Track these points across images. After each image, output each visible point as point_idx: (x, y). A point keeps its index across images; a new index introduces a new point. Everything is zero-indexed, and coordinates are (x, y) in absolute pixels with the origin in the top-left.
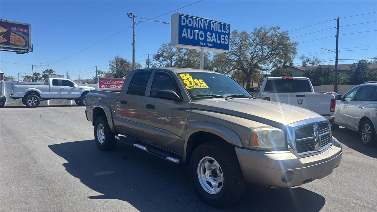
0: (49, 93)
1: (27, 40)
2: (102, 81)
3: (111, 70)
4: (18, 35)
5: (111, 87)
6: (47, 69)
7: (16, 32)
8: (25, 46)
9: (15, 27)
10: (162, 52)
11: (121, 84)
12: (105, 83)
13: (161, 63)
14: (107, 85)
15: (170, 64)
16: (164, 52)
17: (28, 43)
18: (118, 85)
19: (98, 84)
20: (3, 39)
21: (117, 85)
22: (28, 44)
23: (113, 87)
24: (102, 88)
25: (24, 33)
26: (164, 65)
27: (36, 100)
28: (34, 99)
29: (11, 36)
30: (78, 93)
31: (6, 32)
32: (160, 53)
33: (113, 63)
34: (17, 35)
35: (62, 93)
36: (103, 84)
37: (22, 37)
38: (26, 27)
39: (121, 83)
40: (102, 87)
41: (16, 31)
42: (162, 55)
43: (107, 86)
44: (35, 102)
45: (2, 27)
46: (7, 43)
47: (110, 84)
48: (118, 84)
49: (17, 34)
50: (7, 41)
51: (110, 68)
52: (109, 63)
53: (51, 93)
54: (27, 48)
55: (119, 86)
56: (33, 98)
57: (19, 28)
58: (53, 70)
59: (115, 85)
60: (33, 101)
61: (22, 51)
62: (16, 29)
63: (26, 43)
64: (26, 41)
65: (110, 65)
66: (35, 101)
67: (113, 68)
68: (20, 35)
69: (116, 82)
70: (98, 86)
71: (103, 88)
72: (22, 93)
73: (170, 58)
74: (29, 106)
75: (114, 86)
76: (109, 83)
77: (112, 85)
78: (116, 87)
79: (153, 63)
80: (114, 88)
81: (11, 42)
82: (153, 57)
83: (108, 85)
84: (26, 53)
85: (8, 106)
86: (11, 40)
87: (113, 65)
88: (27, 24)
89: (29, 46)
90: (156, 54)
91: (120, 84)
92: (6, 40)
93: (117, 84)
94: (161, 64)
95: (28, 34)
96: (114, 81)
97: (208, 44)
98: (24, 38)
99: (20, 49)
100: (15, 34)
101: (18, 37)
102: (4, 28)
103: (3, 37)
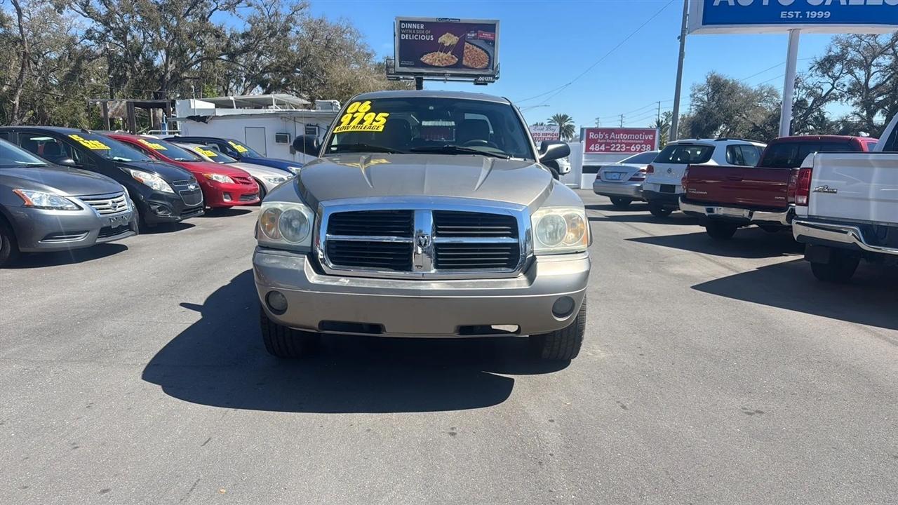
1: (492, 55)
2: (592, 135)
3: (693, 110)
4: (478, 47)
5: (612, 149)
6: (557, 115)
7: (473, 41)
8: (486, 68)
9: (472, 30)
10: (842, 50)
11: (640, 142)
12: (599, 141)
13: (834, 81)
14: (603, 145)
15: (863, 81)
16: (850, 49)
17: (492, 61)
18: (630, 145)
19: (584, 142)
20: (452, 58)
21: (627, 145)
22: (492, 64)
23: (617, 149)
24: (591, 151)
25: (487, 41)
26: (844, 85)
29: (465, 51)
31: (459, 42)
32: (836, 50)
33: (700, 90)
34: (475, 48)
36: (595, 141)
37: (483, 49)
38: (491, 27)
39: (639, 139)
40: (593, 149)
41: (474, 38)
42: (840, 58)
43: (603, 148)
45: (452, 34)
46: (458, 65)
47: (612, 141)
48: (632, 141)
49: (475, 45)
50: (458, 62)
51: (691, 105)
52: (691, 93)
54: (490, 72)
55: (633, 147)
57: (479, 31)
58: (567, 117)
59: (625, 143)
61: (481, 79)
62: (474, 35)
63: (489, 62)
64: (490, 58)
65: (691, 96)
67: (698, 104)
68: (480, 48)
69: (627, 136)
70: (582, 147)
71: (595, 151)
73: (866, 66)
75: (621, 148)
76: (608, 141)
77: (616, 144)
78: (626, 149)
79: (810, 82)
80: (621, 151)
81: (465, 63)
82: (810, 66)
83: (607, 144)
84: (490, 82)
86: (464, 58)
87: (700, 96)
88: (492, 21)
89: (495, 67)
90: (824, 54)
91: (637, 142)
92: (457, 59)
93: (629, 141)
94: (833, 85)
95: (493, 42)
96: (621, 135)
97: (814, 15)
98: (486, 52)
99: (478, 76)
100: (472, 44)
101: (476, 51)
102: (455, 36)
103: (452, 54)
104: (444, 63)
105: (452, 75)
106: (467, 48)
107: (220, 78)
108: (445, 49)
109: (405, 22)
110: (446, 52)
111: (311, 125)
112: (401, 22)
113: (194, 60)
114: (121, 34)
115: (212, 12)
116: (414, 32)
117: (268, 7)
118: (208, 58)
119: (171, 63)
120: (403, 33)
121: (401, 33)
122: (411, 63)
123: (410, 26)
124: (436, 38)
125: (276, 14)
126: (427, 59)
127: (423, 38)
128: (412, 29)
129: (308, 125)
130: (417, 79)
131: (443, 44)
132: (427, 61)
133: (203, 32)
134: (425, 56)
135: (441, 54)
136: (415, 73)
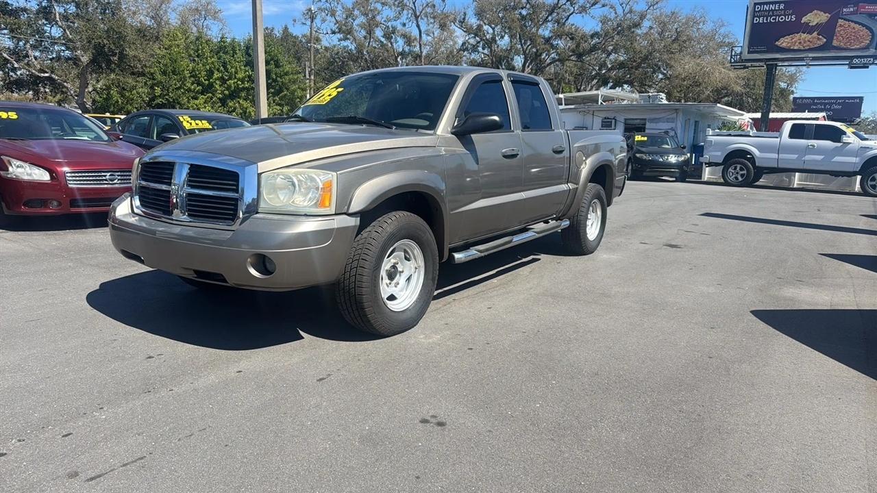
0: (775, 156)
4: (856, 23)
7: (854, 18)
8: (868, 46)
9: (849, 4)
20: (818, 39)
25: (871, 15)
27: (745, 172)
28: (741, 169)
29: (838, 29)
30: (853, 160)
31: (829, 20)
34: (852, 24)
35: (808, 157)
37: (863, 25)
41: (852, 13)
44: (742, 176)
46: (826, 47)
49: (852, 21)
50: (826, 42)
53: (780, 155)
56: (739, 166)
57: (860, 4)
60: (737, 173)
61: (856, 61)
62: (852, 9)
63: (871, 40)
64: (872, 35)
66: (741, 172)
68: (859, 23)
72: (719, 153)
74: (729, 183)
81: (835, 43)
85: (711, 180)
86: (835, 38)
92: (825, 40)
98: (868, 28)
99: (851, 58)
100: (849, 21)
101: (854, 28)
102: (825, 13)
103: (818, 34)
104: (807, 45)
105: (814, 59)
106: (841, 26)
107: (570, 78)
108: (808, 29)
109: (760, 4)
110: (810, 33)
111: (608, 119)
112: (755, 4)
113: (548, 61)
114: (490, 43)
115: (569, 16)
116: (771, 13)
117: (624, 5)
118: (559, 60)
119: (528, 67)
120: (757, 16)
121: (754, 16)
122: (763, 48)
123: (766, 7)
124: (799, 18)
125: (631, 11)
126: (784, 42)
127: (781, 19)
128: (769, 11)
129: (605, 118)
130: (767, 65)
131: (807, 24)
132: (784, 45)
133: (559, 36)
134: (782, 40)
135: (804, 36)
136: (766, 59)
